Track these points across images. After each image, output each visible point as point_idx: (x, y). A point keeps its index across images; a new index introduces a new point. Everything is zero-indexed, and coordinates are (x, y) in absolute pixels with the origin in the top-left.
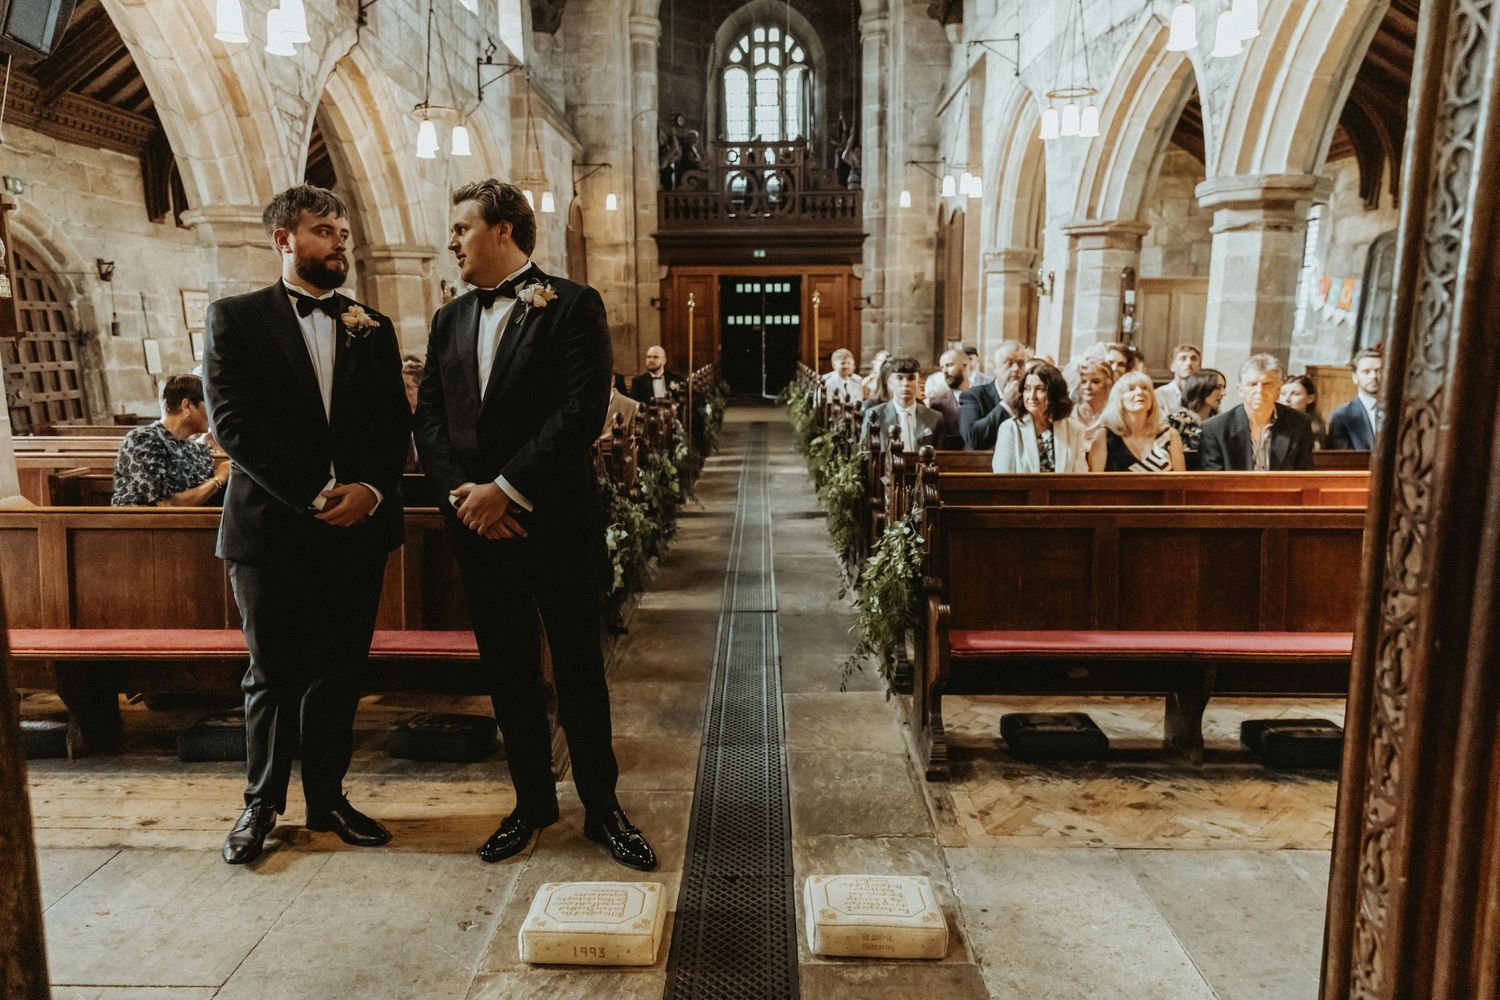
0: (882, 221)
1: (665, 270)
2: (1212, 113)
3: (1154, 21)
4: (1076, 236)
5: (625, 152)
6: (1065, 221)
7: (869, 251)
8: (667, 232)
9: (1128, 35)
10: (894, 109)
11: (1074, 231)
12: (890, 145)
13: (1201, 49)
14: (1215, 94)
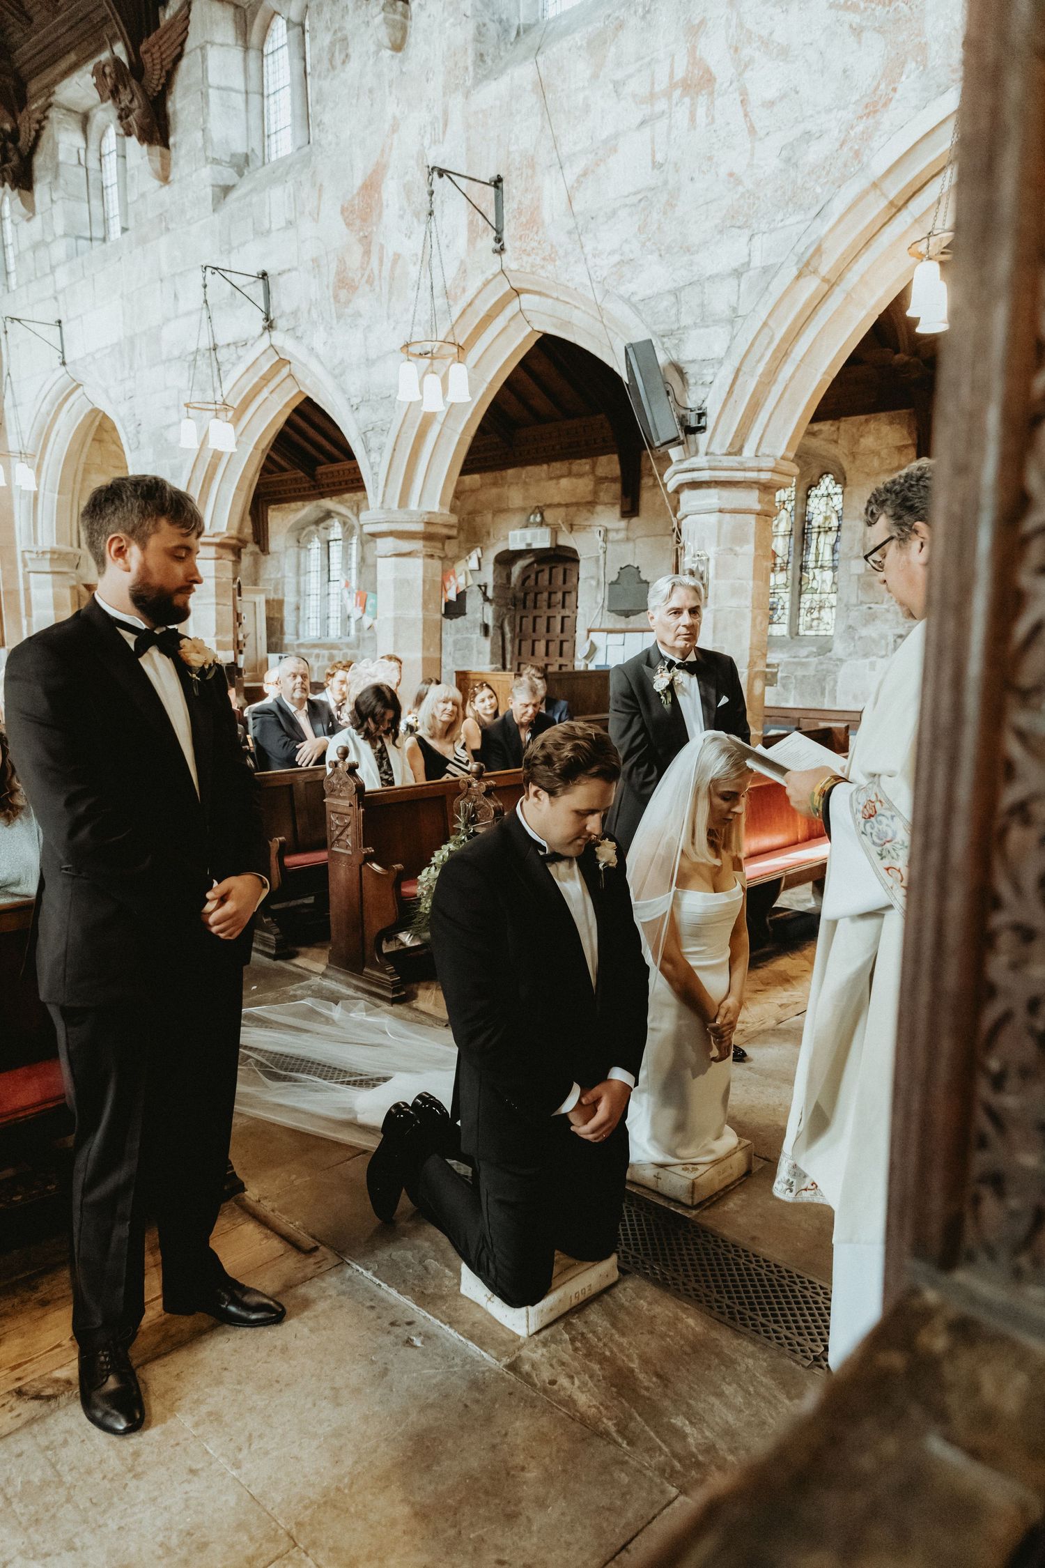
2: (368, 451)
3: (271, 351)
9: (239, 358)
13: (344, 391)
14: (369, 434)
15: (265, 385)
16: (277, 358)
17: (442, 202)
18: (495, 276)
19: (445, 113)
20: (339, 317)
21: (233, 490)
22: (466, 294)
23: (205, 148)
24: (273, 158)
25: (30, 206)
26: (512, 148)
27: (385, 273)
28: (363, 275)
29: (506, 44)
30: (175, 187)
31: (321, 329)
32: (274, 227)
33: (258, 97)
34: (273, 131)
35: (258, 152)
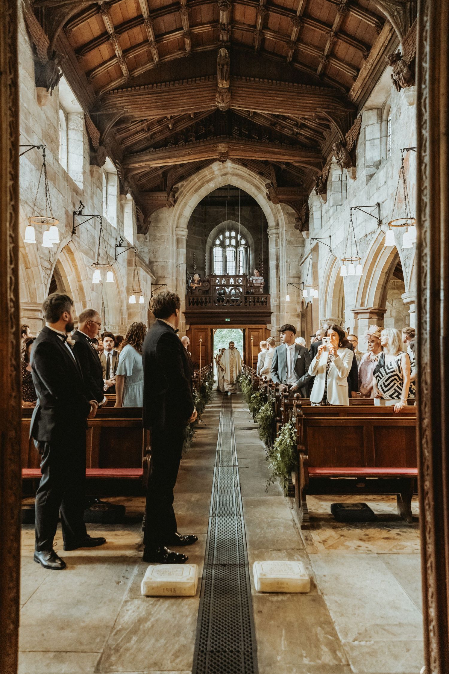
0: (279, 307)
1: (188, 326)
2: (405, 268)
3: (382, 233)
4: (357, 313)
5: (173, 280)
6: (352, 307)
7: (273, 319)
8: (189, 311)
9: (373, 238)
10: (282, 263)
11: (356, 311)
12: (281, 277)
13: (400, 244)
14: (406, 261)
15: (383, 247)
16: (384, 235)
23: (365, 163)
25: (325, 200)
27: (411, 193)
30: (357, 180)
32: (381, 185)
33: (385, 138)
35: (385, 158)
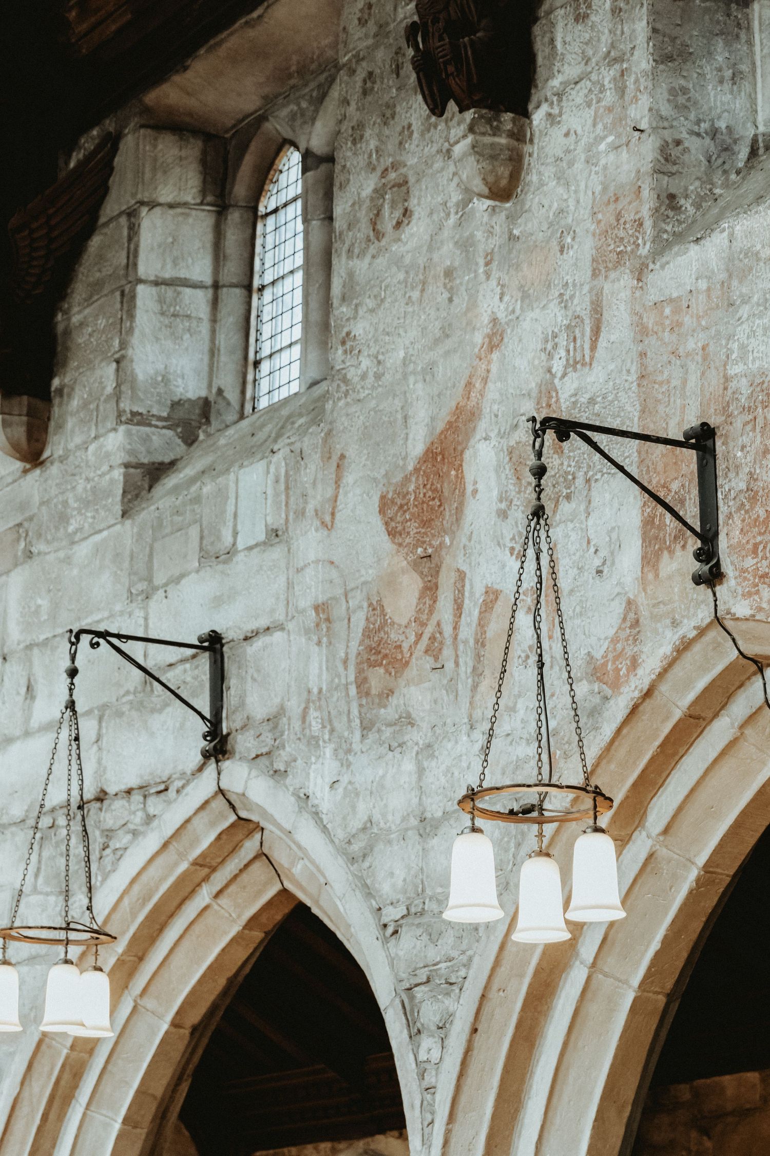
2: (415, 1033)
3: (220, 802)
9: (149, 819)
13: (368, 892)
14: (419, 992)
15: (206, 879)
16: (233, 818)
17: (588, 481)
18: (702, 632)
19: (597, 309)
20: (366, 727)
21: (117, 1126)
22: (640, 672)
23: (117, 395)
24: (263, 403)
26: (733, 370)
27: (467, 632)
28: (419, 636)
29: (725, 172)
30: (54, 470)
31: (328, 751)
32: (240, 545)
33: (238, 294)
34: (266, 352)
35: (232, 395)
